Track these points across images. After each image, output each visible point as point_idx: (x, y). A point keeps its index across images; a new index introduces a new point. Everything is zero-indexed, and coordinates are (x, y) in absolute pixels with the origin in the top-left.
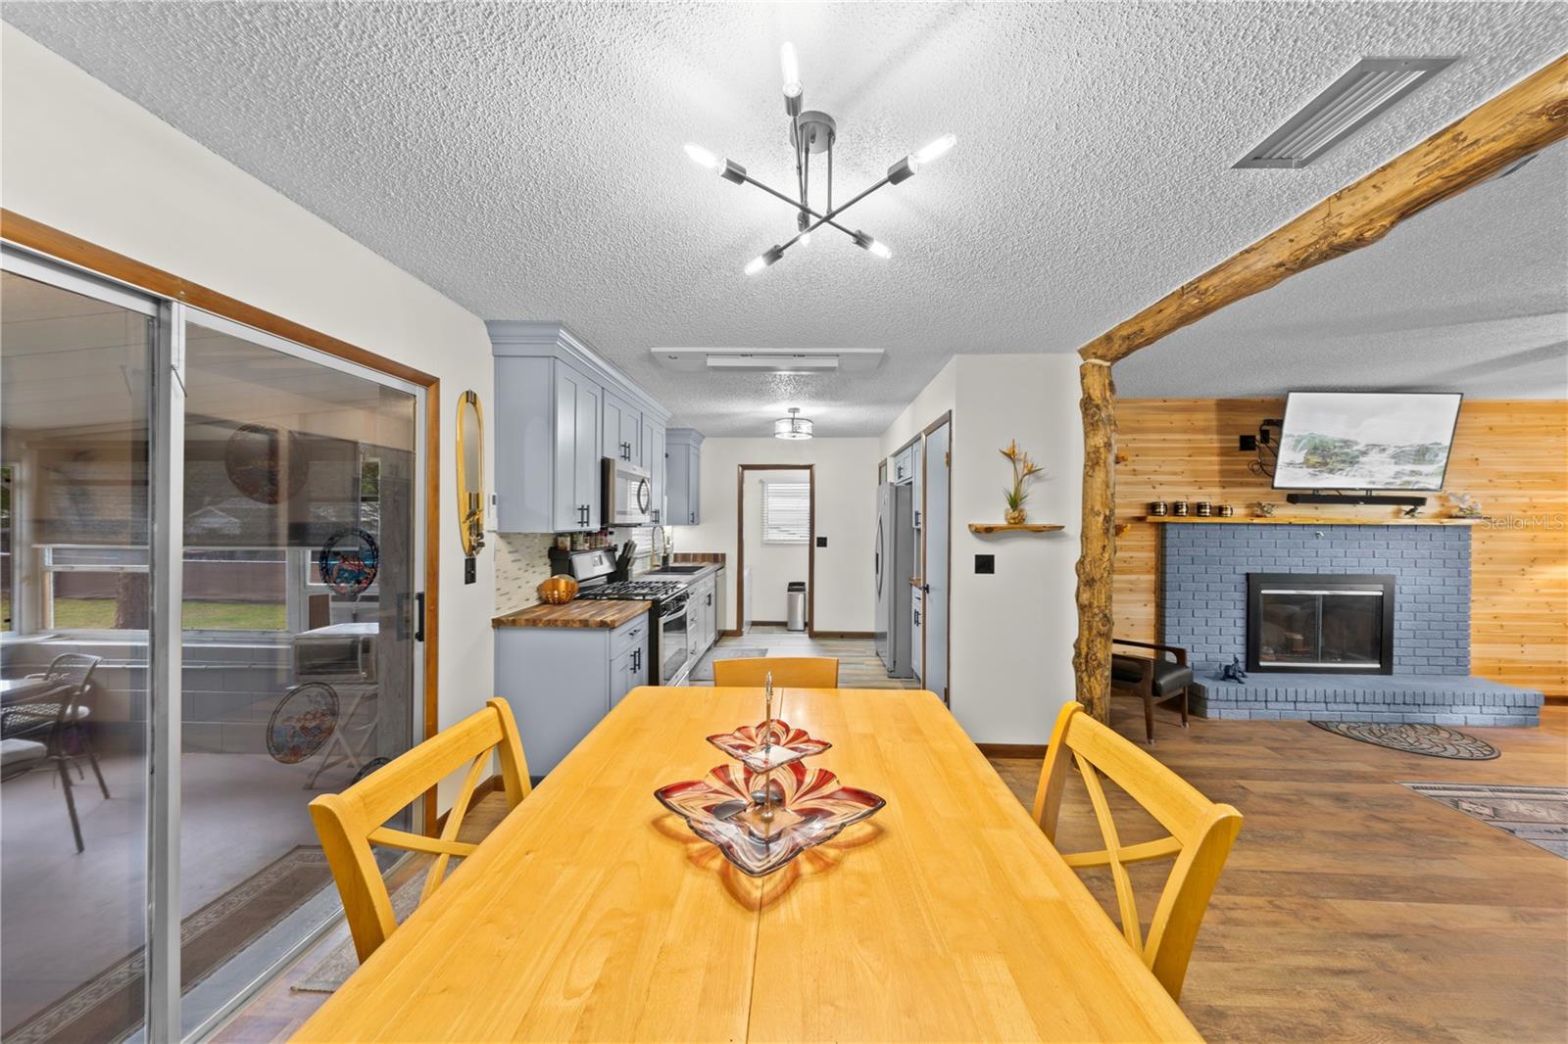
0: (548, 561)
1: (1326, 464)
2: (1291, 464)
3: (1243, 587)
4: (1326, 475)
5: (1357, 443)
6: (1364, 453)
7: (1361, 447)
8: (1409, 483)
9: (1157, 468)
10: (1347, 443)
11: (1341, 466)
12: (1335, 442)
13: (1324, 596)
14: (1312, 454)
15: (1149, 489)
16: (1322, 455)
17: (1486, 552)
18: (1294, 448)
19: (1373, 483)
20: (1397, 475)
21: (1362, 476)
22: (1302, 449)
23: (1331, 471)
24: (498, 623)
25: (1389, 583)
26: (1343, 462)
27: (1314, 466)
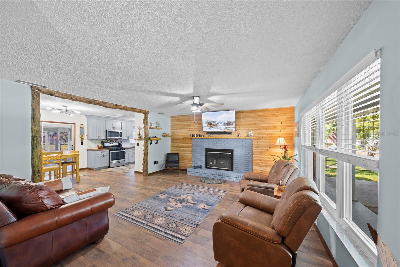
0: (101, 143)
1: (211, 126)
2: (205, 127)
3: (205, 151)
4: (212, 128)
5: (216, 122)
6: (218, 124)
7: (217, 123)
8: (228, 130)
9: (192, 128)
10: (214, 122)
11: (214, 126)
12: (212, 122)
13: (219, 153)
14: (208, 124)
15: (191, 132)
16: (210, 124)
17: (258, 145)
18: (205, 123)
19: (221, 130)
20: (226, 128)
21: (219, 128)
22: (206, 123)
23: (213, 128)
24: (87, 150)
25: (232, 151)
26: (215, 126)
27: (209, 127)
